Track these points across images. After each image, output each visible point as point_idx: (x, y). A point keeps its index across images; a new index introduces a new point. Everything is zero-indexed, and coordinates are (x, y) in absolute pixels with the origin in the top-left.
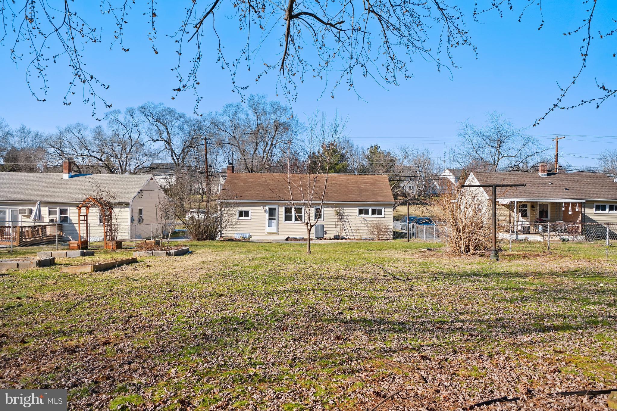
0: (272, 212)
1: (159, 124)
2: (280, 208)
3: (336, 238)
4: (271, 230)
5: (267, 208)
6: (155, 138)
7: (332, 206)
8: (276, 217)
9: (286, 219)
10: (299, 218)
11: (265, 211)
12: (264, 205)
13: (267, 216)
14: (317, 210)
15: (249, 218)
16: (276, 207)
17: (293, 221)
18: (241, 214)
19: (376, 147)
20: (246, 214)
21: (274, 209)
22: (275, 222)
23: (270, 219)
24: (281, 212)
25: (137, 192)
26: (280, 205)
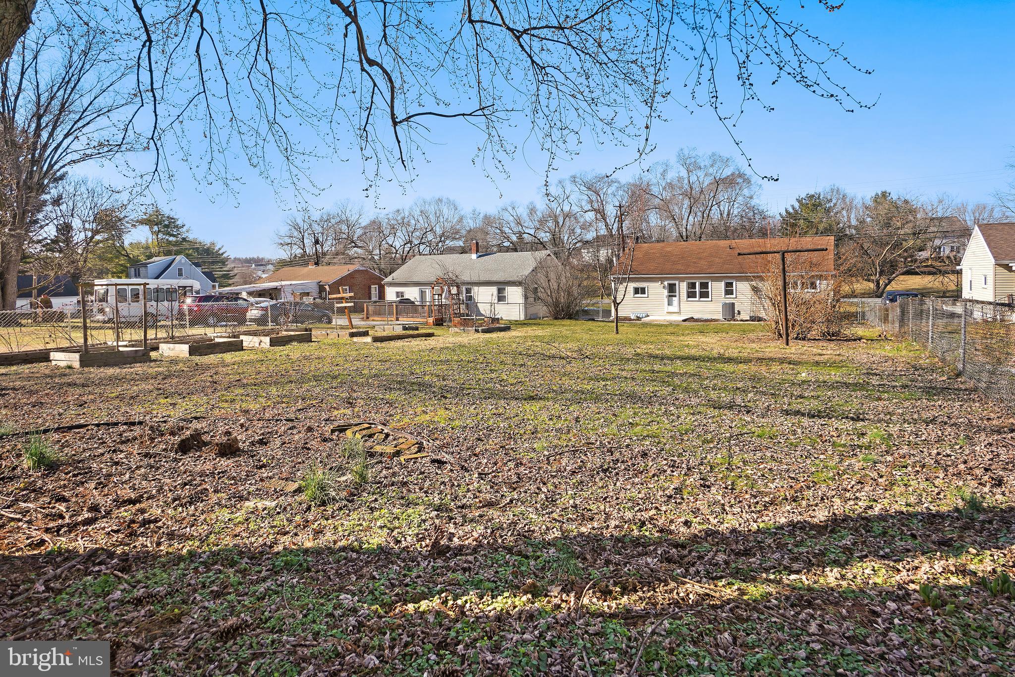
0: (672, 289)
1: (590, 193)
2: (681, 284)
3: (753, 319)
4: (671, 309)
5: (666, 283)
6: (586, 208)
7: (747, 279)
8: (677, 294)
9: (689, 297)
10: (705, 295)
11: (664, 287)
12: (662, 280)
13: (666, 292)
14: (729, 285)
15: (646, 295)
16: (677, 282)
17: (697, 299)
18: (637, 291)
19: (884, 195)
20: (643, 291)
21: (675, 285)
22: (675, 300)
23: (670, 296)
24: (683, 287)
25: (531, 269)
26: (681, 280)
